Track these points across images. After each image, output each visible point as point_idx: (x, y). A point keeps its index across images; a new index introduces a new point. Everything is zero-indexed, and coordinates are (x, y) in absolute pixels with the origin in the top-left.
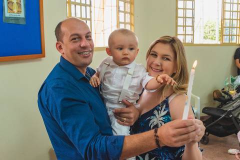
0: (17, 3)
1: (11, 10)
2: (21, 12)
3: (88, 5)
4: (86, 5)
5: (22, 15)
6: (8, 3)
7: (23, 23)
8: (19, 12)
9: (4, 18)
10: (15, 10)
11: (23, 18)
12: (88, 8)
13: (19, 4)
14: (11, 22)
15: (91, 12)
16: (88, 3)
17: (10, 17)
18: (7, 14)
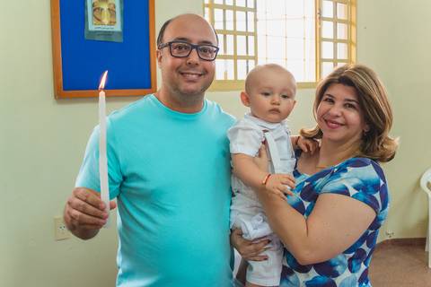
0: (109, 9)
1: (99, 20)
2: (115, 22)
3: (251, 10)
4: (246, 10)
5: (118, 27)
6: (94, 10)
7: (119, 39)
8: (112, 23)
9: (86, 33)
10: (106, 20)
11: (118, 32)
12: (251, 14)
13: (112, 11)
14: (97, 38)
15: (256, 20)
16: (251, 5)
17: (96, 32)
18: (92, 26)
